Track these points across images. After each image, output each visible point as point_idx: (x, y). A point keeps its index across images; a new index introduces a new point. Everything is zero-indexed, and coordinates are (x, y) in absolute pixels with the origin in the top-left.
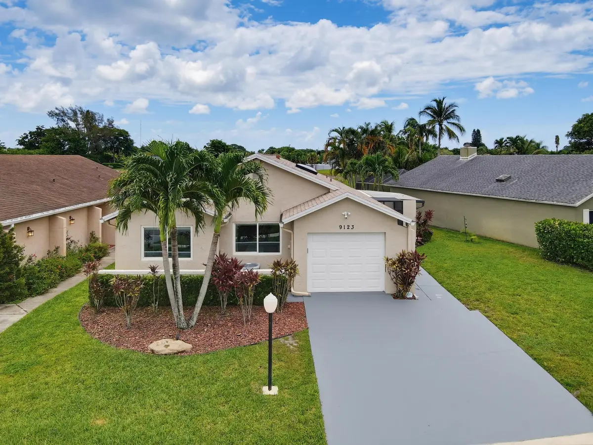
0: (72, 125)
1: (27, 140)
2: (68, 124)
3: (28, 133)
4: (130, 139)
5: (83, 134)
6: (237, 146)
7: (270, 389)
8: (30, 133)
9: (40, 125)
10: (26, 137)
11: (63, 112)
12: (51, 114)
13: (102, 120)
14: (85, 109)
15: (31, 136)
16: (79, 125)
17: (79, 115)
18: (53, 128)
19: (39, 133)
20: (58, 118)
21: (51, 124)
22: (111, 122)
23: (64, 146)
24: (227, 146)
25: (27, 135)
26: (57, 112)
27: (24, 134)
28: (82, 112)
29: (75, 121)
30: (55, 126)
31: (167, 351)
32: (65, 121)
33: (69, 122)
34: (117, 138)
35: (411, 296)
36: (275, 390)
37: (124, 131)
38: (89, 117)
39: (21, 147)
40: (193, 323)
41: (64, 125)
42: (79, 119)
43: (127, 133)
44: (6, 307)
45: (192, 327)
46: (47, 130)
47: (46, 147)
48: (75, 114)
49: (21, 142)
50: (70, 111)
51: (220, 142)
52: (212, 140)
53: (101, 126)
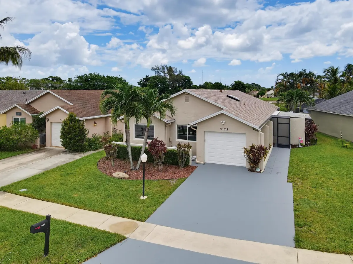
0: (162, 74)
1: (142, 83)
2: (160, 74)
3: (142, 79)
4: (191, 81)
5: (167, 79)
6: (256, 84)
7: (143, 197)
8: (143, 79)
9: (148, 75)
10: (142, 81)
11: (158, 68)
12: (153, 69)
13: (176, 71)
14: (168, 66)
15: (144, 80)
16: (165, 74)
17: (166, 69)
18: (153, 76)
19: (147, 79)
20: (156, 71)
21: (152, 74)
22: (181, 72)
23: (158, 85)
24: (244, 85)
25: (142, 80)
26: (155, 67)
27: (141, 79)
28: (167, 67)
29: (164, 72)
30: (154, 75)
31: (117, 177)
32: (159, 72)
33: (161, 72)
34: (185, 81)
35: (259, 171)
36: (145, 197)
37: (188, 77)
38: (170, 70)
39: (140, 86)
40: (137, 168)
41: (158, 75)
42: (165, 71)
43: (189, 78)
44: (79, 154)
45: (137, 169)
46: (150, 77)
47: (150, 86)
48: (164, 69)
49: (139, 84)
50: (161, 67)
51: (240, 82)
52: (235, 81)
53: (176, 74)
